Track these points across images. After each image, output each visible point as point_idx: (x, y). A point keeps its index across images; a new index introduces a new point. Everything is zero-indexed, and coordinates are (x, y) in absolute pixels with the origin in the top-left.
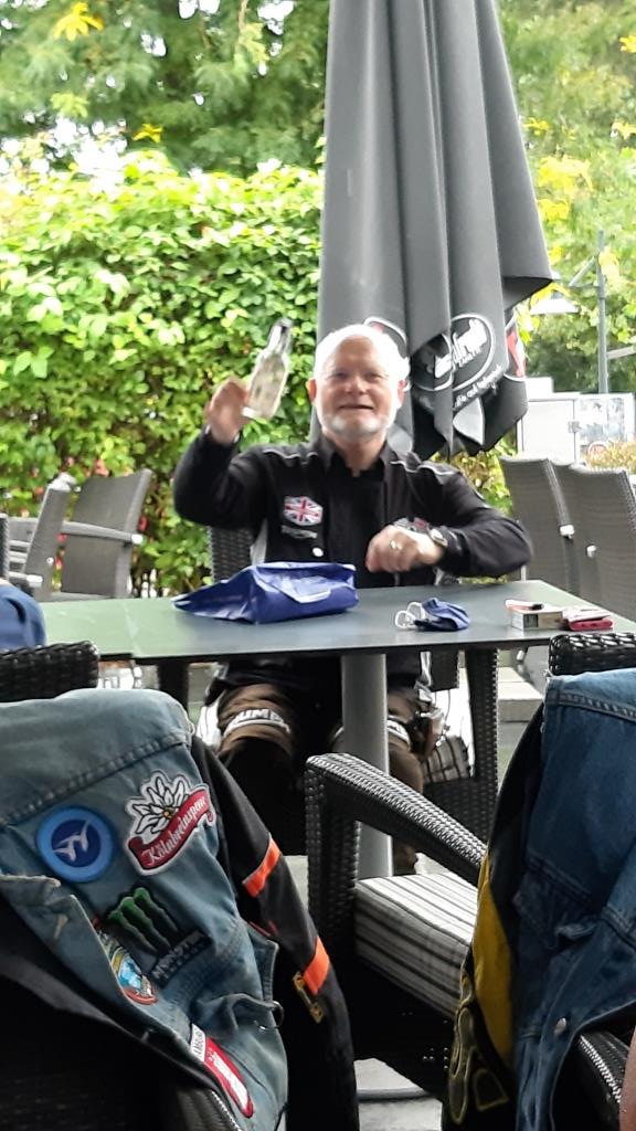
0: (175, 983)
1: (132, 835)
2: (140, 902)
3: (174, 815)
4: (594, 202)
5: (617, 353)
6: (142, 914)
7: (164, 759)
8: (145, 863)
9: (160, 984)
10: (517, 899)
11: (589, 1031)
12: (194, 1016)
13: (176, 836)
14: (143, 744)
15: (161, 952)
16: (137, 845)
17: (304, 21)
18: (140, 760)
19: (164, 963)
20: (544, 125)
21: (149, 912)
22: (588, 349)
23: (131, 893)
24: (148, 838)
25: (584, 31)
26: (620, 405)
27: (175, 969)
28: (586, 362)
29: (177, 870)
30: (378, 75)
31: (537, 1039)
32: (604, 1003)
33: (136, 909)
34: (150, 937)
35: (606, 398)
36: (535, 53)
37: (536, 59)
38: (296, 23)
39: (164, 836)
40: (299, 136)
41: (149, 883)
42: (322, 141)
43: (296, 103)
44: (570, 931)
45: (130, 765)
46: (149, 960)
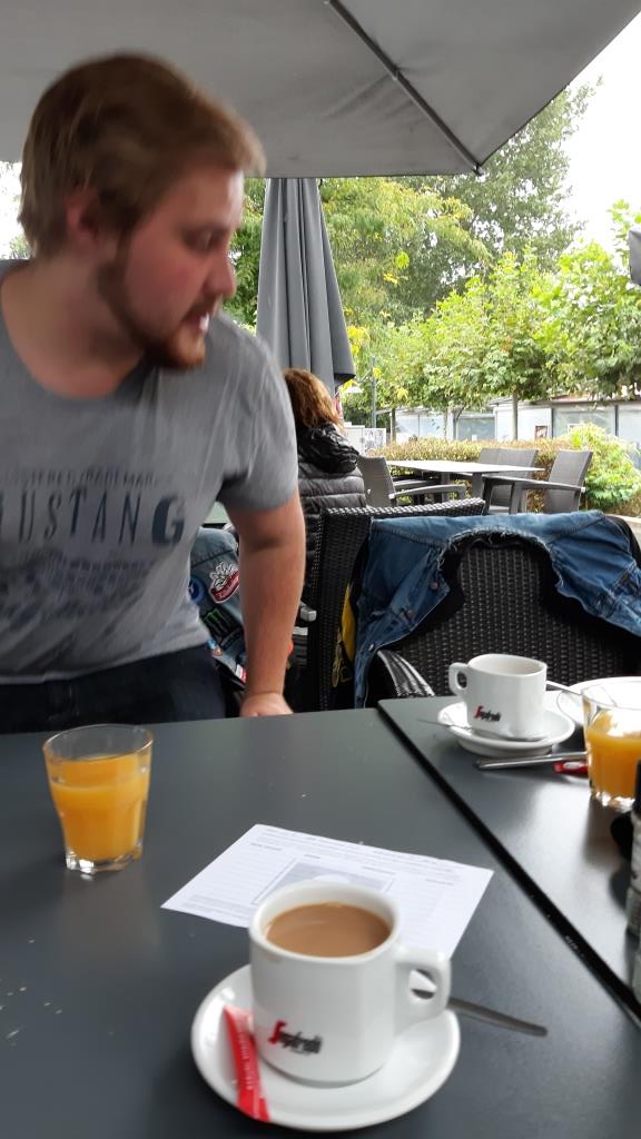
0: (230, 649)
1: (212, 587)
2: (215, 614)
3: (230, 580)
4: (371, 345)
5: (379, 412)
6: (216, 619)
7: (225, 556)
8: (218, 598)
9: (224, 649)
10: (358, 603)
11: (381, 649)
12: (238, 661)
13: (230, 588)
14: (217, 550)
15: (224, 637)
16: (214, 591)
17: (247, 260)
18: (215, 556)
19: (226, 640)
20: (350, 310)
21: (220, 619)
22: (367, 410)
23: (212, 611)
24: (219, 588)
25: (368, 269)
26: (381, 433)
27: (230, 643)
28: (366, 416)
29: (230, 602)
30: (280, 283)
31: (362, 653)
32: (387, 640)
33: (214, 617)
34: (219, 629)
35: (375, 430)
36: (347, 279)
37: (348, 282)
38: (243, 261)
39: (225, 588)
40: (245, 311)
41: (219, 606)
42: (256, 312)
43: (243, 297)
44: (377, 613)
45: (211, 558)
46: (220, 639)
